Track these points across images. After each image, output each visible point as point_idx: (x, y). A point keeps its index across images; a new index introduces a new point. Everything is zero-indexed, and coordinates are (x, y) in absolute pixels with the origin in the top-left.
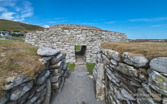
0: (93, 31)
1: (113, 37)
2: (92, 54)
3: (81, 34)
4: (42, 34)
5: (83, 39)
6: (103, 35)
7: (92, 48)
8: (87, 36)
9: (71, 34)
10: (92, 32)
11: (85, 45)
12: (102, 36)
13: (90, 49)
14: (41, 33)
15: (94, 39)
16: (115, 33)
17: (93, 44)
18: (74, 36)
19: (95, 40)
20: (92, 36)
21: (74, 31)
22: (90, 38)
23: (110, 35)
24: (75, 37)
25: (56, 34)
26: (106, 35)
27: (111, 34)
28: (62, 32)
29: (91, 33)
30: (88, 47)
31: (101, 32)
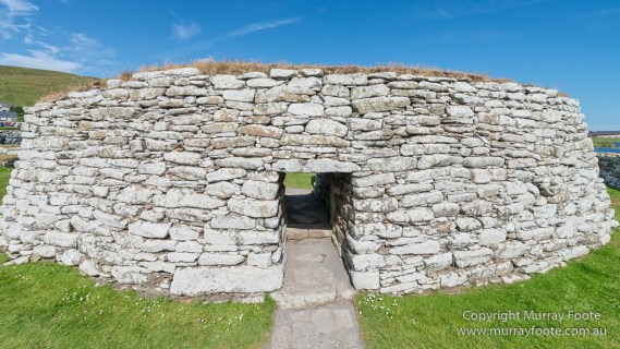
0: (393, 75)
1: (516, 113)
2: (389, 231)
3: (316, 98)
4: (95, 105)
5: (329, 127)
6: (461, 102)
7: (394, 190)
8: (355, 110)
9: (253, 102)
10: (387, 81)
11: (346, 167)
12: (455, 110)
13: (379, 197)
14: (91, 101)
15: (402, 131)
16: (527, 93)
17: (398, 163)
18: (272, 109)
19: (410, 135)
20: (389, 110)
21: (273, 82)
22: (378, 124)
23: (499, 103)
24: (278, 121)
25: (165, 101)
26: (476, 99)
27: (504, 94)
28: (203, 91)
29: (382, 89)
30: (362, 185)
31: (445, 85)
